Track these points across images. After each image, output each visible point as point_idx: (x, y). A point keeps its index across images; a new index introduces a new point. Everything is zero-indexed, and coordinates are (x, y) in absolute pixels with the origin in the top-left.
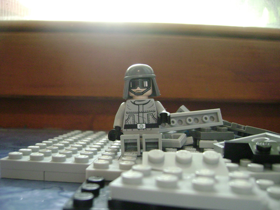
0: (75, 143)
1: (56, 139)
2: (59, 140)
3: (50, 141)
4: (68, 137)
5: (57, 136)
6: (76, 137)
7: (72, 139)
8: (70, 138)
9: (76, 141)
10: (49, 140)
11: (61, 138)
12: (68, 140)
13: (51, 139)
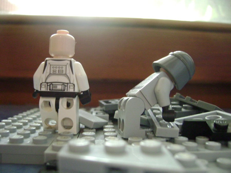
0: (34, 121)
1: (15, 118)
2: (19, 119)
3: (9, 120)
4: (28, 115)
5: (17, 114)
6: (35, 115)
7: (31, 117)
8: (29, 116)
9: (34, 119)
10: (9, 118)
11: (21, 117)
12: (27, 118)
13: (10, 118)
